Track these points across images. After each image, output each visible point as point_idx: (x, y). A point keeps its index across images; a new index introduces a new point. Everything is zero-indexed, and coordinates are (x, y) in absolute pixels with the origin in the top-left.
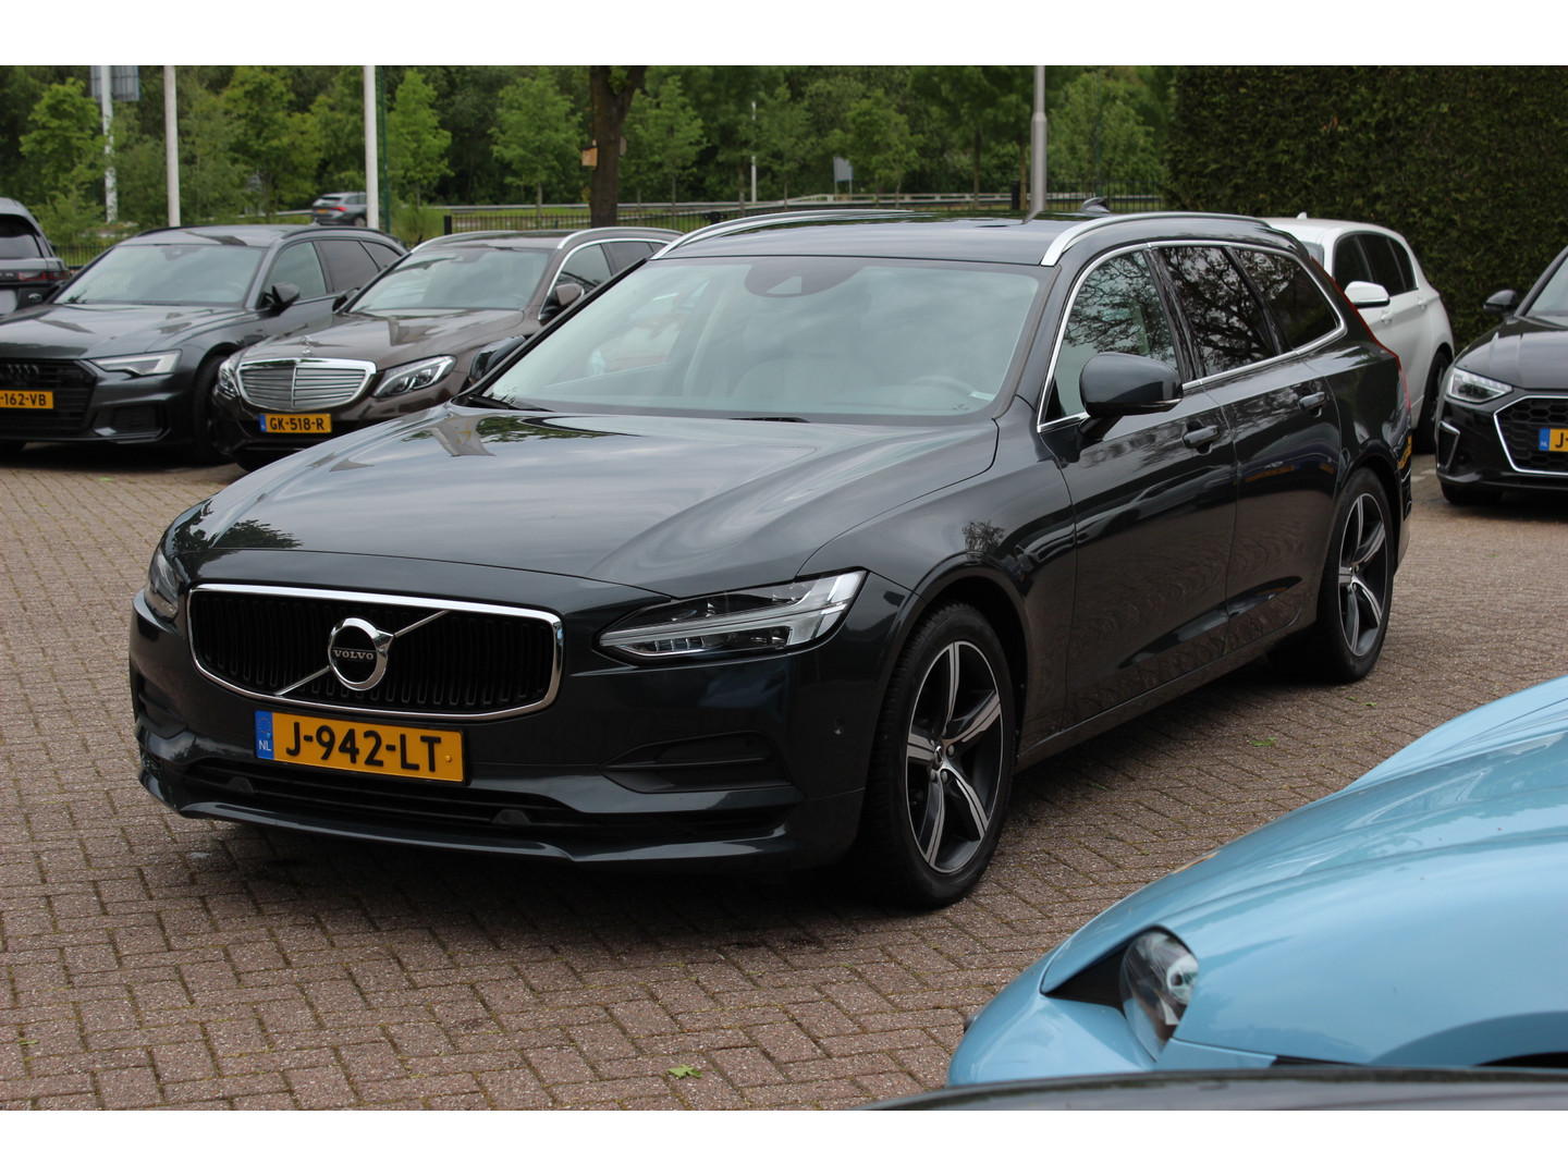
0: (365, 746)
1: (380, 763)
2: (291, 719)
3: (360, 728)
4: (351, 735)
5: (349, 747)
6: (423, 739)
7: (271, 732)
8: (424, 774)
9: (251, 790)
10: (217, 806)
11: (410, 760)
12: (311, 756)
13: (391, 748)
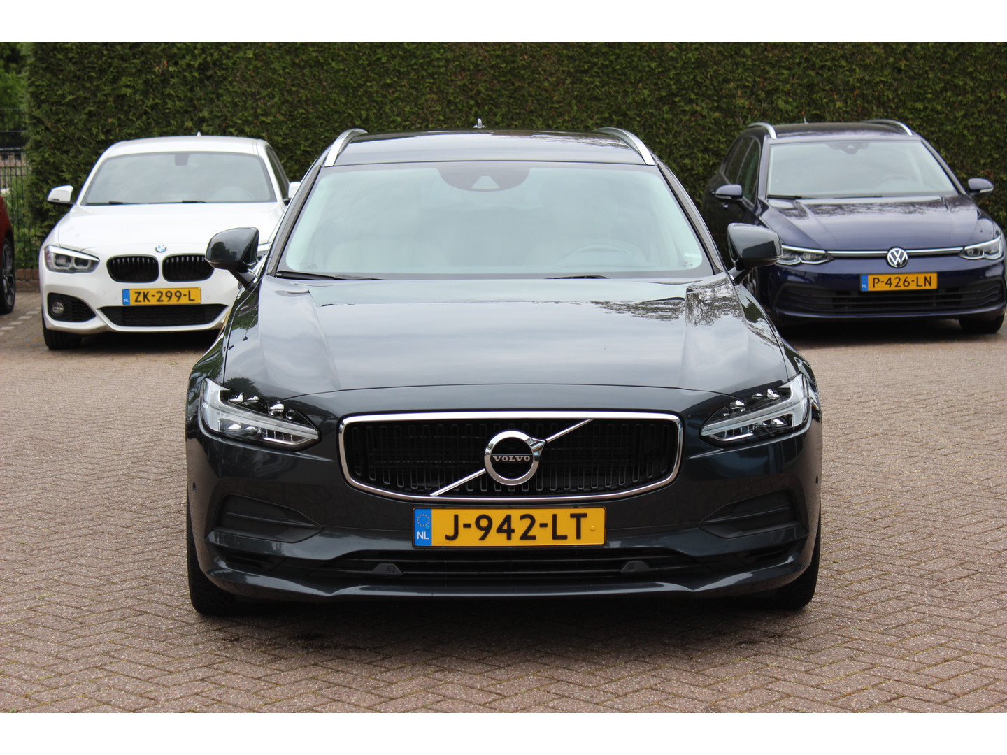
0: (519, 526)
1: (534, 538)
2: (449, 514)
3: (516, 514)
4: (508, 519)
5: (506, 528)
6: (572, 516)
7: (430, 525)
8: (572, 541)
9: (398, 572)
10: (361, 589)
11: (559, 533)
12: (469, 539)
13: (544, 525)
